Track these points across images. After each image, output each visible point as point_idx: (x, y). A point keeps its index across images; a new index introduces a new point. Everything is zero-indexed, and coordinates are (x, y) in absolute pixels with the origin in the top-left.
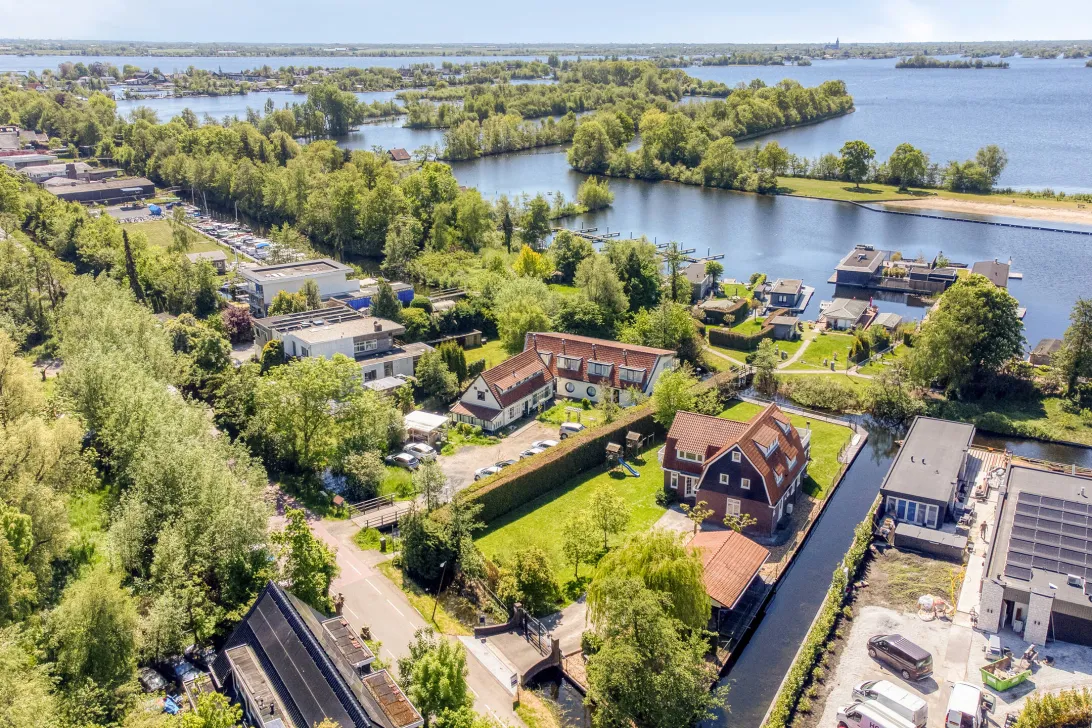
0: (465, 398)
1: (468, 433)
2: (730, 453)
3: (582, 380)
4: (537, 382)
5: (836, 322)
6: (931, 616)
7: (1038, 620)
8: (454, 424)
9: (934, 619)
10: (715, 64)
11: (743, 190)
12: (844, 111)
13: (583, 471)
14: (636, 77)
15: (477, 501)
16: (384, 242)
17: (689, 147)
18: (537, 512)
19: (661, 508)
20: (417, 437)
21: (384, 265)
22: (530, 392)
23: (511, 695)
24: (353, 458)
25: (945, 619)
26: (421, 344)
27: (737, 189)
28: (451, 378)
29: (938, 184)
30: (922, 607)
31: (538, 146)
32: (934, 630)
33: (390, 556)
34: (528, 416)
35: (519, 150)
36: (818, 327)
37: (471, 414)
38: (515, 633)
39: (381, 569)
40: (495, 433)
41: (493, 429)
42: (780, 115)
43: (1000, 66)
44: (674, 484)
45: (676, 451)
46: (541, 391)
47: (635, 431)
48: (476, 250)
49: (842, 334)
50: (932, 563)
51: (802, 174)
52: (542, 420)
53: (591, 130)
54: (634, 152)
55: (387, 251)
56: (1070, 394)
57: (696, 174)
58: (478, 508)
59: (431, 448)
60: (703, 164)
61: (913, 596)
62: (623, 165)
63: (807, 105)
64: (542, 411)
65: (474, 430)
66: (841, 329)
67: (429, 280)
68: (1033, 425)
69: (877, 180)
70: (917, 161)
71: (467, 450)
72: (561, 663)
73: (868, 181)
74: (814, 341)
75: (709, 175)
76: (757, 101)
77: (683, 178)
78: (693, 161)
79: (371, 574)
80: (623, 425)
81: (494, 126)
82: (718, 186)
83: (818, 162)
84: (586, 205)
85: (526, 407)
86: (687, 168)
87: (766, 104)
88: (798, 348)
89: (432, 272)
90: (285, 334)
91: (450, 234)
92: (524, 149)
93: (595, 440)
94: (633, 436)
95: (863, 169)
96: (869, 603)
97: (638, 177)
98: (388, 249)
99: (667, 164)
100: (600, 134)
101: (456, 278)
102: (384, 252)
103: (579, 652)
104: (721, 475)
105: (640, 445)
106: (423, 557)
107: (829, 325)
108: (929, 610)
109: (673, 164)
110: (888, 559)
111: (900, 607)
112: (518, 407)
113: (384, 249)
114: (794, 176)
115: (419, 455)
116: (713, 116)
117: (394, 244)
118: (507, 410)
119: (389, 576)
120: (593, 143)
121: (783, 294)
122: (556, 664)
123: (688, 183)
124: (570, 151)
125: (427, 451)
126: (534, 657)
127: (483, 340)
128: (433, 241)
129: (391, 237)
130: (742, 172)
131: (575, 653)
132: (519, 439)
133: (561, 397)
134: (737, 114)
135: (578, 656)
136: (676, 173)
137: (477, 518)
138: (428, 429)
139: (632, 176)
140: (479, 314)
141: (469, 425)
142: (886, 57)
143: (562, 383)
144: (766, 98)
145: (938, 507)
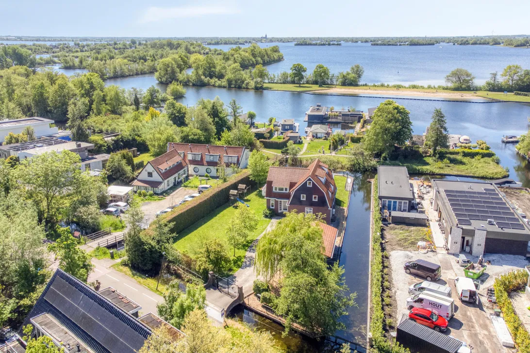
0: (139, 178)
1: (145, 196)
2: (306, 182)
3: (203, 165)
4: (179, 167)
5: (316, 135)
6: (425, 251)
7: (479, 243)
8: (136, 192)
9: (427, 252)
10: (213, 44)
11: (247, 88)
12: (280, 59)
13: (218, 207)
14: (178, 47)
15: (170, 222)
16: (67, 111)
17: (217, 70)
18: (200, 228)
19: (268, 219)
20: (116, 199)
21: (69, 123)
22: (177, 172)
23: (221, 323)
24: (82, 209)
25: (432, 251)
26: (105, 155)
27: (244, 88)
28: (128, 169)
29: (335, 83)
30: (420, 247)
31: (137, 74)
32: (430, 257)
33: (118, 261)
34: (177, 185)
35: (127, 76)
36: (308, 139)
37: (146, 185)
38: (212, 289)
39: (114, 268)
40: (162, 194)
41: (159, 192)
42: (254, 60)
43: (338, 44)
44: (273, 206)
45: (272, 187)
46: (181, 172)
47: (243, 184)
48: (120, 115)
49: (321, 140)
50: (413, 228)
51: (272, 82)
52: (186, 186)
53: (167, 63)
54: (190, 73)
55: (70, 116)
56: (434, 155)
57: (224, 82)
58: (172, 225)
59: (126, 204)
60: (226, 77)
61: (413, 243)
62: (186, 79)
63: (265, 56)
64: (185, 182)
65: (148, 194)
66: (319, 138)
67: (97, 130)
68: (425, 168)
69: (308, 83)
70: (326, 72)
71: (147, 204)
72: (244, 301)
73: (303, 84)
74: (309, 143)
75: (230, 82)
76: (243, 53)
77: (217, 84)
78: (221, 76)
79: (109, 271)
80: (235, 181)
81: (113, 64)
82: (235, 87)
83: (280, 75)
84: (172, 95)
85: (175, 180)
86: (218, 80)
87: (247, 54)
88: (303, 147)
89: (98, 125)
90: (19, 152)
91: (104, 108)
92: (130, 75)
93: (223, 190)
94: (242, 186)
95: (302, 77)
96: (393, 249)
97: (194, 85)
98: (70, 115)
99: (208, 78)
100: (172, 64)
101: (113, 127)
102: (68, 116)
103: (252, 294)
104: (302, 195)
105: (245, 191)
106: (142, 256)
107: (313, 136)
108: (424, 248)
109: (211, 77)
110: (391, 229)
111: (409, 249)
112: (171, 180)
113: (68, 114)
114: (269, 83)
115: (119, 208)
116: (223, 60)
117: (74, 112)
118: (166, 181)
119: (121, 271)
120: (169, 69)
121: (287, 125)
122: (241, 302)
123: (220, 87)
124: (157, 74)
125: (124, 205)
126: (227, 301)
127: (138, 153)
128: (95, 111)
129: (70, 108)
130: (246, 80)
131: (250, 295)
132: (176, 196)
133: (192, 176)
134: (235, 59)
135: (253, 296)
136: (213, 82)
137: (172, 231)
138: (122, 194)
139: (191, 84)
140: (134, 140)
141: (145, 191)
142: (289, 42)
143: (191, 167)
144: (247, 52)
145: (408, 201)
